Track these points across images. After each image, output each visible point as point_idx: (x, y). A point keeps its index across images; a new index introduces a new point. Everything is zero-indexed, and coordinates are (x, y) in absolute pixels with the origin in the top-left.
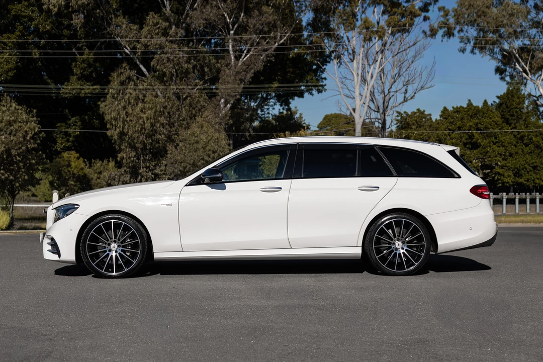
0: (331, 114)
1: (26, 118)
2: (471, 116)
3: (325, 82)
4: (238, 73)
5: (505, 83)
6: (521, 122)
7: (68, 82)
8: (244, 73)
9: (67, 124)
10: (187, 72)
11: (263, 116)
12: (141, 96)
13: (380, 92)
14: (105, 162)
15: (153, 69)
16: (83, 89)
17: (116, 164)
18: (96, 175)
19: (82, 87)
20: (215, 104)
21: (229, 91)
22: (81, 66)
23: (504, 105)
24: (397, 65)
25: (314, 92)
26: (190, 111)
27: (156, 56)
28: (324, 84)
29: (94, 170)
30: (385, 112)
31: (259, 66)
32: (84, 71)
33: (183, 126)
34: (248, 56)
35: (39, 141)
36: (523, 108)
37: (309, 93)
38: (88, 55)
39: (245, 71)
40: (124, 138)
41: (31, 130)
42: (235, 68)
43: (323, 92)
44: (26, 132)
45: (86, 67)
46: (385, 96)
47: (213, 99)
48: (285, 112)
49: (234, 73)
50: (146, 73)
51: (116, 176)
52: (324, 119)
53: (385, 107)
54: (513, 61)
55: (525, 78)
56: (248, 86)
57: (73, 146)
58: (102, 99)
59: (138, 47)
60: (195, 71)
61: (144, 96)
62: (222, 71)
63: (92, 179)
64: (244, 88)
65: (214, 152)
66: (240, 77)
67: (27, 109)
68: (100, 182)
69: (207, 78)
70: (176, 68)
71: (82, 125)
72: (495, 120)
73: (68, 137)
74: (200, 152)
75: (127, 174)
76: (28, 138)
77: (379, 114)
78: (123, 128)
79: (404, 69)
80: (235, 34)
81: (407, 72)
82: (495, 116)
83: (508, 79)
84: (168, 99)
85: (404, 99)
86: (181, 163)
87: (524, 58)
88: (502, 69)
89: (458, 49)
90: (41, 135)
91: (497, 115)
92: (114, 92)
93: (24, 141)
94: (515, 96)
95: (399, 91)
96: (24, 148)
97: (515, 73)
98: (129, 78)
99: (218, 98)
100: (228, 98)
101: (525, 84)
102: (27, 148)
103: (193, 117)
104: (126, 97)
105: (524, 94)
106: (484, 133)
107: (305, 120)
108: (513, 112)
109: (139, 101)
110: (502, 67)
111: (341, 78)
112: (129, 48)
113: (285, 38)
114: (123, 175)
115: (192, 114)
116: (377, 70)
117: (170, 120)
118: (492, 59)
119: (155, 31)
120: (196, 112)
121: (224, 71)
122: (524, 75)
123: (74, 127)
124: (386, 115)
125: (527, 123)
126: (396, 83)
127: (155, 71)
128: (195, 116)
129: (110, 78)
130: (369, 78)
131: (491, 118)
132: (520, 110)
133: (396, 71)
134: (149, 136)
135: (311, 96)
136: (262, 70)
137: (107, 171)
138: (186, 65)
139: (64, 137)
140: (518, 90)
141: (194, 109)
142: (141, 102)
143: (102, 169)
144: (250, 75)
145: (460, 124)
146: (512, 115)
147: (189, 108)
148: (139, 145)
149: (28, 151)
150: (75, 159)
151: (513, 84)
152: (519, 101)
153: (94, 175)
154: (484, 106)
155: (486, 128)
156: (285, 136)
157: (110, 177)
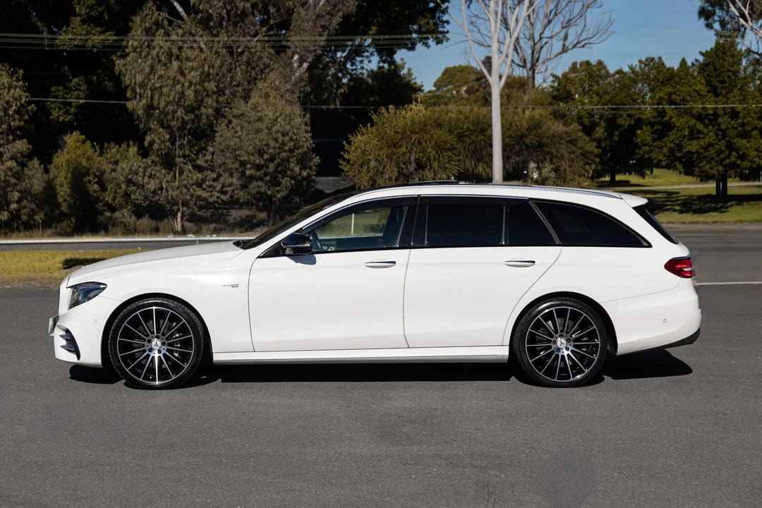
0: (455, 67)
1: (8, 82)
2: (662, 83)
3: (447, 27)
4: (319, 16)
5: (712, 32)
6: (736, 91)
7: (67, 27)
8: (328, 17)
9: (65, 87)
10: (244, 15)
11: (355, 72)
12: (175, 51)
13: (528, 37)
14: (124, 146)
15: (194, 7)
16: (90, 39)
17: (139, 150)
18: (110, 166)
19: (88, 36)
20: (285, 63)
21: (306, 44)
22: (87, 3)
23: (711, 66)
25: (431, 42)
26: (247, 72)
28: (445, 30)
29: (107, 159)
30: (535, 68)
31: (351, 6)
32: (91, 11)
33: (238, 94)
35: (27, 117)
36: (738, 72)
37: (424, 43)
39: (329, 13)
40: (152, 113)
41: (16, 100)
42: (315, 9)
43: (445, 42)
44: (8, 102)
45: (94, 5)
46: (535, 44)
47: (283, 55)
48: (386, 66)
49: (314, 17)
50: (183, 13)
51: (140, 169)
52: (444, 74)
53: (535, 60)
54: (726, 1)
55: (743, 25)
56: (333, 37)
57: (74, 120)
58: (119, 53)
60: (256, 12)
61: (180, 48)
62: (295, 14)
63: (105, 171)
64: (327, 41)
65: (283, 135)
66: (322, 23)
67: (9, 69)
68: (116, 177)
69: (272, 22)
70: (228, 8)
71: (88, 89)
72: (697, 88)
73: (68, 108)
74: (263, 135)
75: (156, 165)
76: (11, 112)
77: (525, 70)
78: (152, 98)
79: (564, 4)
81: (568, 8)
82: (697, 83)
83: (717, 26)
84: (215, 54)
85: (563, 48)
86: (236, 150)
88: (709, 11)
90: (30, 108)
91: (699, 82)
92: (136, 44)
93: (5, 116)
94: (728, 53)
95: (556, 37)
96: (4, 126)
97: (727, 18)
98: (158, 24)
99: (289, 52)
100: (304, 53)
101: (743, 36)
102: (9, 126)
103: (253, 81)
104: (155, 52)
105: (741, 50)
106: (680, 108)
107: (415, 78)
108: (723, 77)
109: (173, 59)
110: (709, 8)
111: (470, 17)
114: (150, 167)
115: (250, 76)
116: (524, 14)
117: (219, 85)
120: (256, 73)
121: (299, 13)
122: (742, 21)
123: (76, 92)
124: (536, 71)
125: (744, 93)
126: (551, 25)
127: (196, 13)
128: (255, 79)
129: (130, 23)
130: (512, 24)
131: (691, 86)
132: (734, 74)
133: (552, 6)
134: (190, 110)
135: (426, 48)
136: (355, 12)
137: (126, 161)
138: (242, 3)
139: (62, 106)
140: (733, 44)
141: (253, 68)
142: (175, 60)
143: (118, 157)
144: (337, 20)
146: (723, 82)
147: (247, 68)
148: (175, 123)
149: (10, 130)
150: (79, 144)
151: (725, 36)
152: (734, 61)
153: (107, 166)
154: (681, 67)
155: (684, 101)
156: (388, 112)
157: (130, 170)
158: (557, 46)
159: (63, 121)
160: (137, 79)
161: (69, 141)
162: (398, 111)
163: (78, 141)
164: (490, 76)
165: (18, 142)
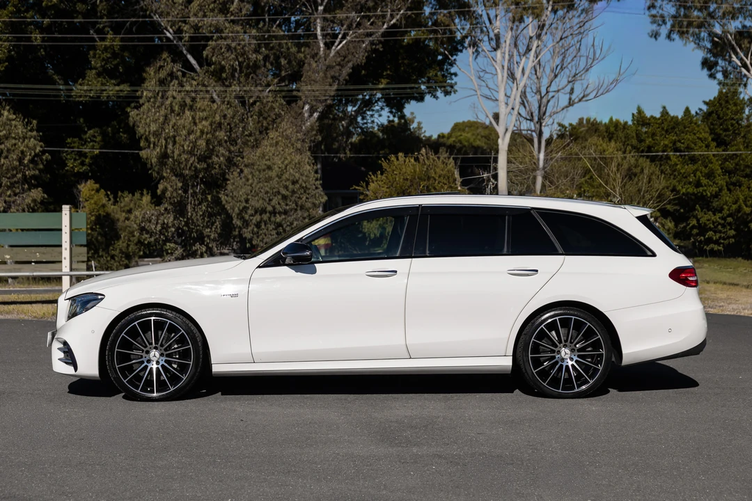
0: (464, 122)
1: (22, 132)
2: (667, 131)
3: (455, 79)
4: (329, 67)
5: (716, 82)
6: (739, 139)
7: (83, 80)
8: (338, 67)
9: (81, 139)
10: (256, 67)
11: (365, 125)
12: (188, 101)
13: (535, 91)
14: (137, 195)
15: (207, 59)
16: (105, 90)
17: (152, 198)
18: (124, 214)
19: (103, 88)
20: (296, 113)
21: (317, 93)
22: (102, 56)
23: (714, 115)
24: (559, 52)
25: (439, 93)
26: (259, 122)
27: (210, 43)
28: (453, 82)
29: (121, 208)
30: (542, 121)
31: (360, 57)
32: (106, 64)
33: (250, 143)
34: (344, 42)
35: (41, 166)
36: (741, 120)
37: (432, 95)
38: (112, 40)
39: (339, 64)
40: (166, 162)
41: (30, 148)
42: (325, 60)
43: (453, 93)
44: (22, 152)
45: (110, 58)
46: (542, 98)
47: (293, 105)
48: (396, 120)
49: (324, 68)
50: (196, 66)
51: (153, 217)
53: (542, 112)
54: (728, 52)
55: (745, 75)
56: (343, 87)
57: (90, 171)
58: (133, 105)
59: (185, 29)
60: (267, 64)
61: (194, 100)
62: (306, 65)
63: (118, 220)
64: (337, 90)
65: (294, 183)
66: (333, 73)
67: (24, 120)
68: (129, 225)
69: (283, 73)
70: (240, 60)
71: (103, 140)
72: (701, 136)
73: (83, 159)
74: (274, 183)
75: (168, 213)
76: (26, 162)
77: (532, 124)
78: (166, 147)
79: (569, 59)
80: (325, 11)
81: (573, 63)
82: (701, 131)
83: (720, 76)
84: (227, 104)
85: (570, 102)
87: (743, 46)
88: (711, 62)
89: (648, 34)
90: (44, 157)
91: (703, 130)
92: (150, 94)
93: (20, 165)
94: (731, 102)
95: (562, 91)
96: (19, 176)
97: (729, 68)
98: (172, 75)
99: (300, 103)
100: (315, 103)
101: (745, 85)
102: (24, 175)
103: (264, 131)
104: (168, 102)
105: (743, 98)
106: (685, 155)
107: (425, 131)
108: (727, 125)
109: (186, 109)
110: (712, 59)
111: (478, 71)
112: (171, 31)
113: (398, 17)
114: (163, 214)
115: (262, 126)
116: (530, 64)
117: (231, 135)
118: (697, 48)
119: (209, 5)
120: (268, 123)
121: (309, 64)
122: (744, 71)
123: (91, 144)
124: (543, 124)
125: (747, 141)
126: (557, 80)
127: (209, 65)
128: (267, 129)
129: (144, 74)
130: (518, 74)
131: (695, 134)
132: (737, 122)
133: (558, 61)
134: (202, 159)
135: (434, 99)
136: (365, 64)
137: (140, 210)
138: (254, 55)
139: (77, 158)
140: (736, 93)
141: (265, 118)
142: (189, 110)
143: (132, 205)
144: (347, 70)
145: (650, 142)
146: (726, 130)
147: (259, 118)
148: (187, 172)
149: (25, 180)
150: (93, 192)
151: (727, 85)
152: (737, 109)
153: (121, 215)
154: (685, 116)
155: (688, 148)
156: (398, 159)
157: (143, 217)
158: (564, 100)
159: (78, 172)
160: (151, 128)
161: (83, 190)
162: (407, 160)
163: (93, 190)
164: (498, 124)
165: (33, 191)
